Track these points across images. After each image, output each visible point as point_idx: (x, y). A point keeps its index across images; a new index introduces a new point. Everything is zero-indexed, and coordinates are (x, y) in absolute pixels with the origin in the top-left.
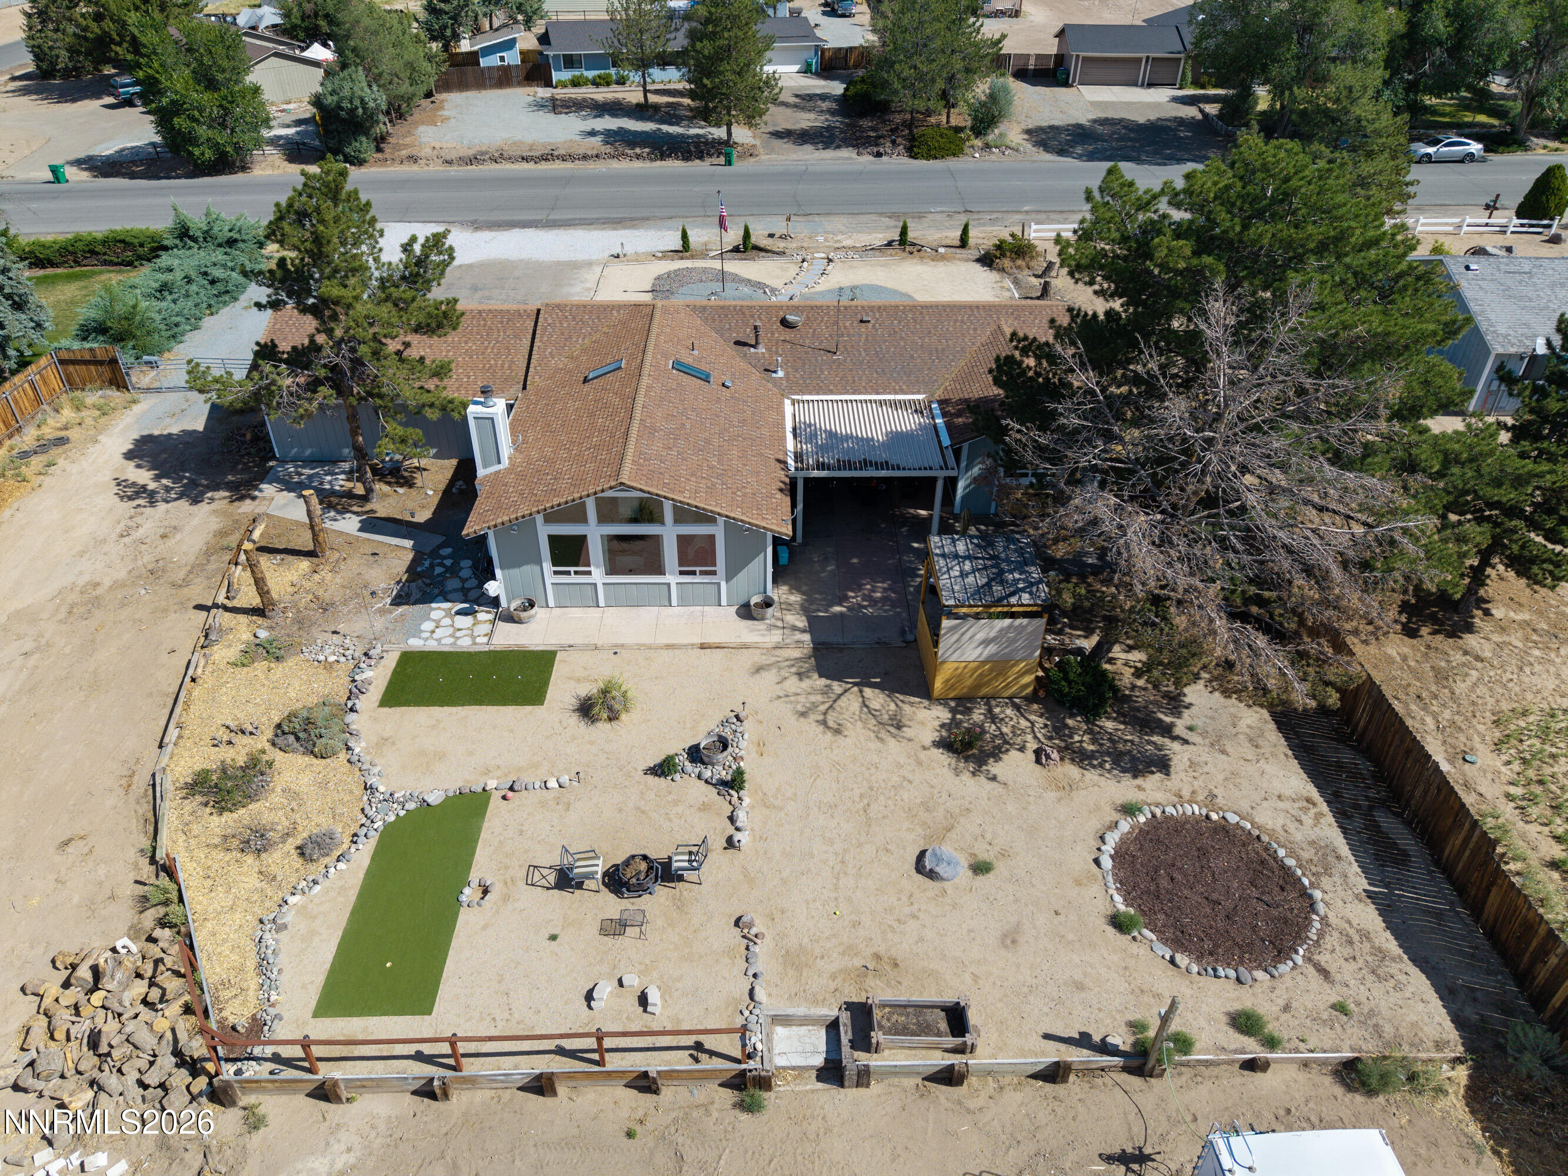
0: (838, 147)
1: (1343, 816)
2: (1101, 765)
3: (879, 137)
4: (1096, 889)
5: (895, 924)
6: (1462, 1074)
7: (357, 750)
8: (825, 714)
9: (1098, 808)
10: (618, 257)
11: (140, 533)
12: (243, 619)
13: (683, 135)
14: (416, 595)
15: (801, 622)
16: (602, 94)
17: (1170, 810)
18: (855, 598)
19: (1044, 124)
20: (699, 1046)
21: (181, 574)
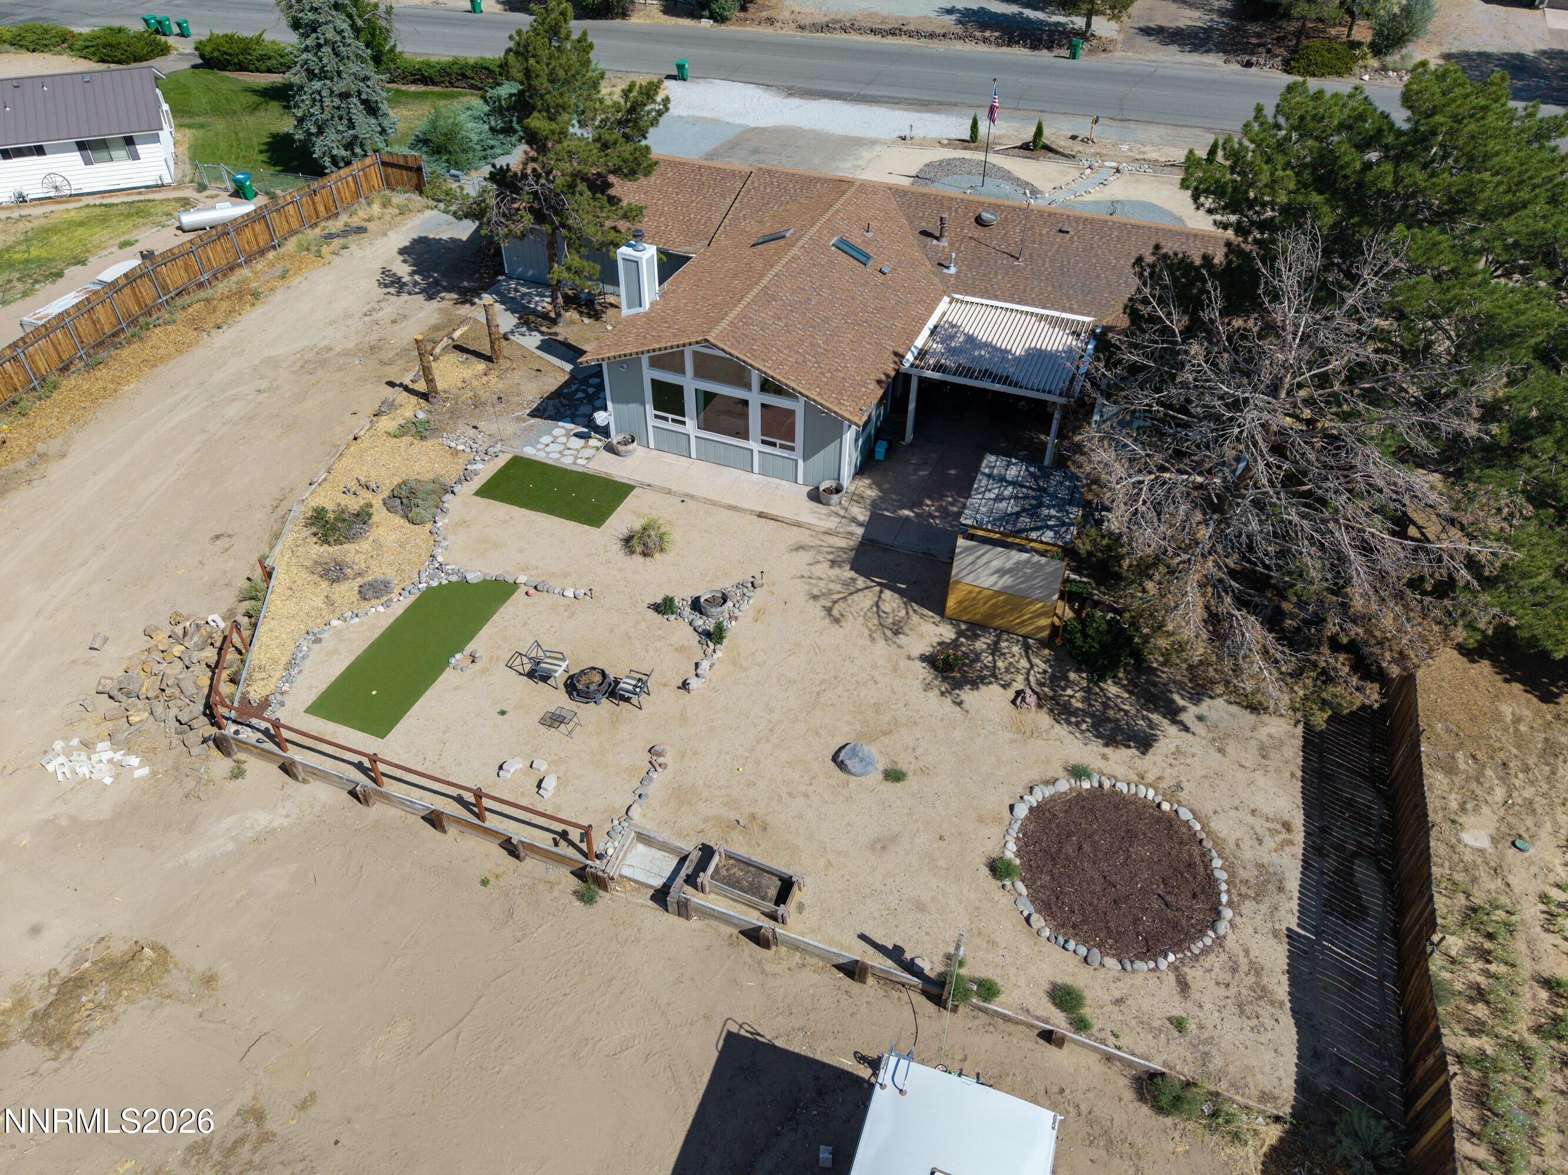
0: (1208, 51)
1: (1316, 851)
2: (1077, 724)
4: (995, 832)
5: (784, 795)
7: (439, 524)
8: (835, 602)
9: (1044, 761)
10: (904, 139)
11: (377, 316)
12: (413, 399)
13: (1041, 22)
14: (551, 411)
17: (1122, 787)
18: (929, 506)
20: (564, 835)
21: (391, 354)
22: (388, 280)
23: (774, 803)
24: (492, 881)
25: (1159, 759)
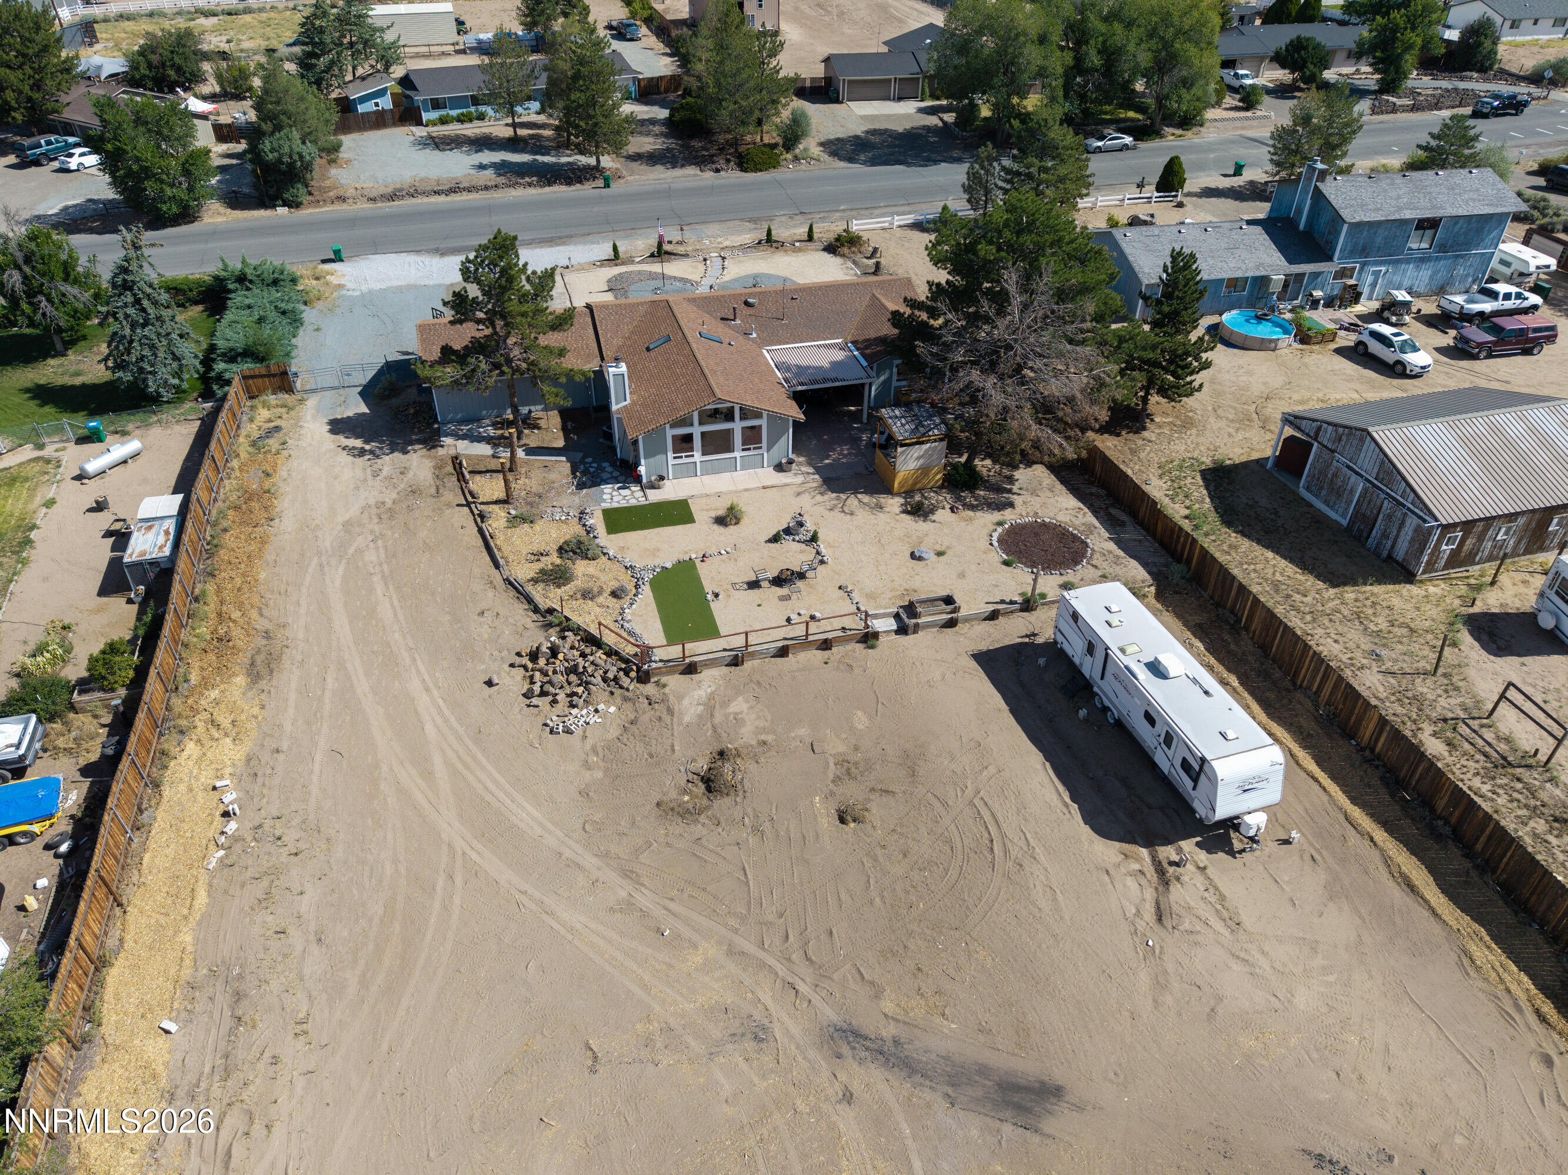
1: (1095, 512)
2: (982, 509)
3: (713, 156)
4: (993, 554)
5: (910, 578)
6: (1153, 589)
7: (611, 554)
8: (842, 508)
9: (985, 525)
10: (568, 267)
11: (385, 473)
12: (496, 507)
13: (557, 164)
14: (589, 483)
15: (811, 470)
17: (1019, 521)
18: (834, 455)
19: (832, 137)
20: (844, 628)
21: (433, 491)
22: (356, 452)
23: (909, 582)
25: (1021, 507)
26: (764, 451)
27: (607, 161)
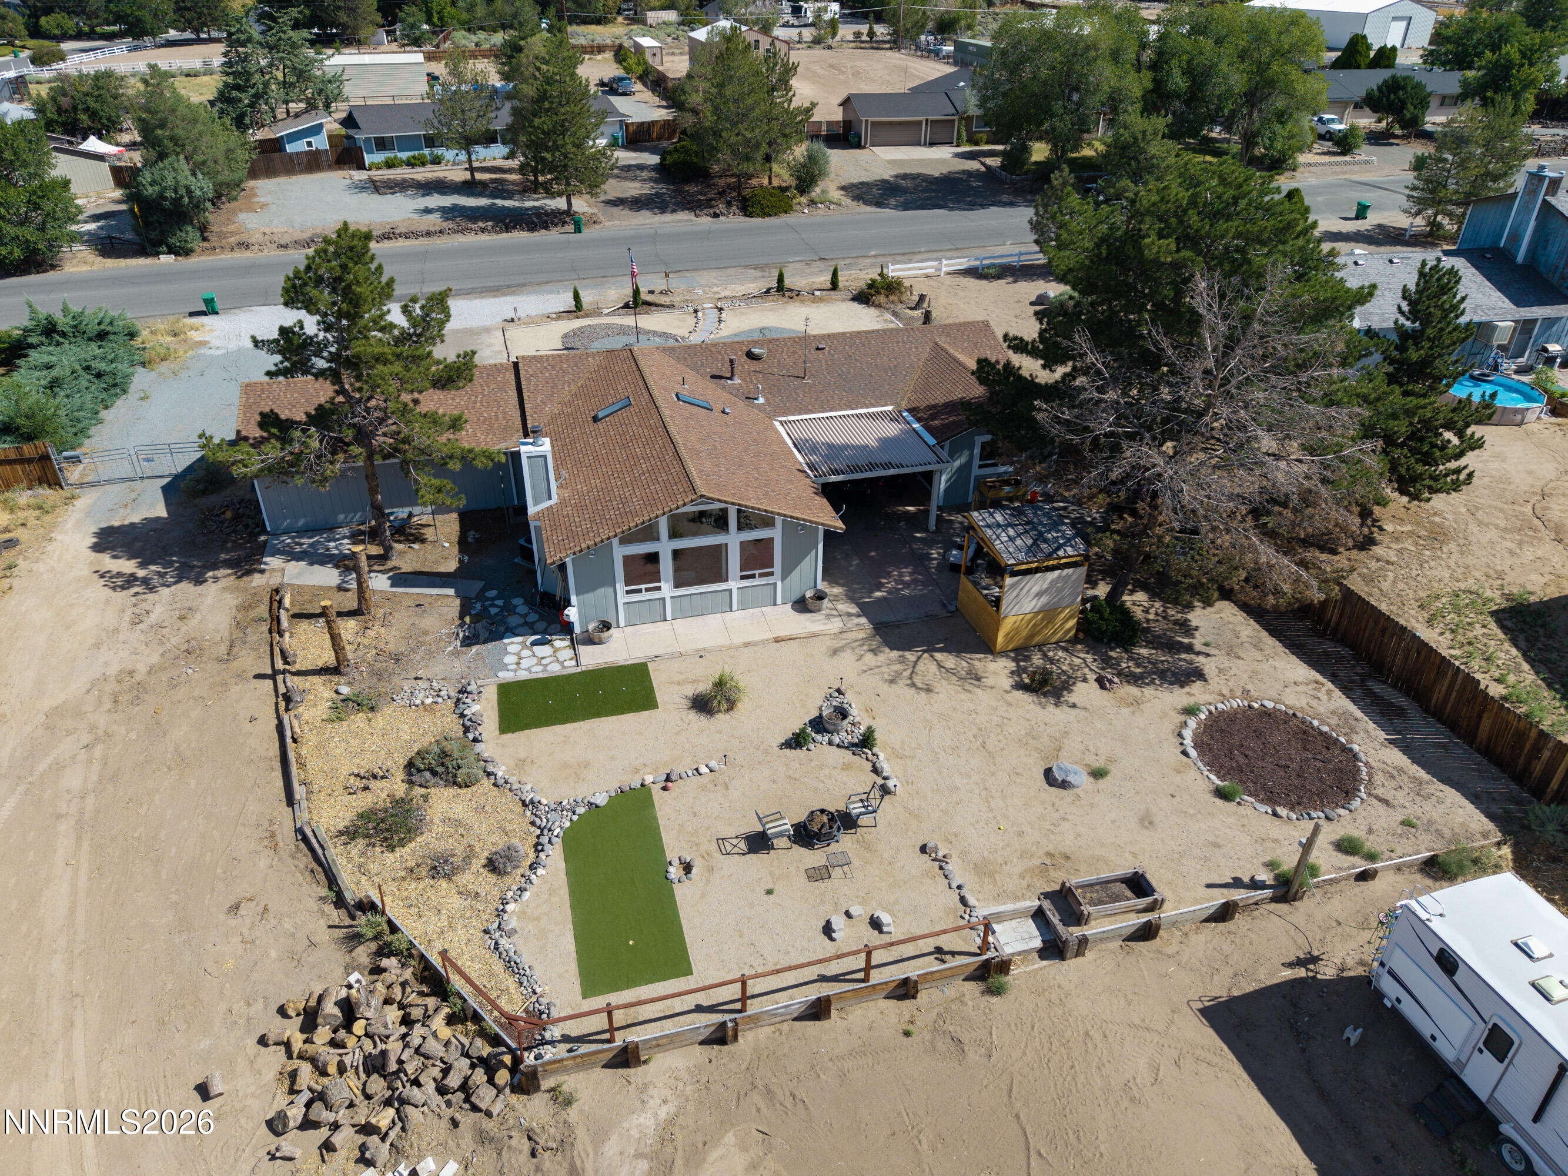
0: (674, 211)
1: (1346, 689)
2: (1152, 682)
3: (711, 200)
4: (1193, 773)
5: (1052, 828)
6: (1506, 851)
7: (500, 774)
8: (911, 678)
9: (1164, 715)
10: (512, 320)
11: (153, 618)
12: (316, 680)
13: (521, 208)
14: (484, 634)
15: (854, 609)
16: (421, 174)
17: (1220, 706)
18: (889, 583)
19: (855, 181)
20: (939, 950)
21: (223, 649)
22: (119, 582)
23: (1052, 837)
24: (911, 1028)
25: (1217, 679)
26: (777, 579)
27: (581, 205)
